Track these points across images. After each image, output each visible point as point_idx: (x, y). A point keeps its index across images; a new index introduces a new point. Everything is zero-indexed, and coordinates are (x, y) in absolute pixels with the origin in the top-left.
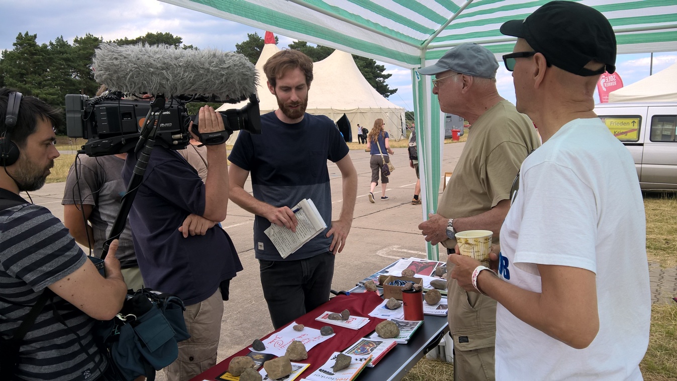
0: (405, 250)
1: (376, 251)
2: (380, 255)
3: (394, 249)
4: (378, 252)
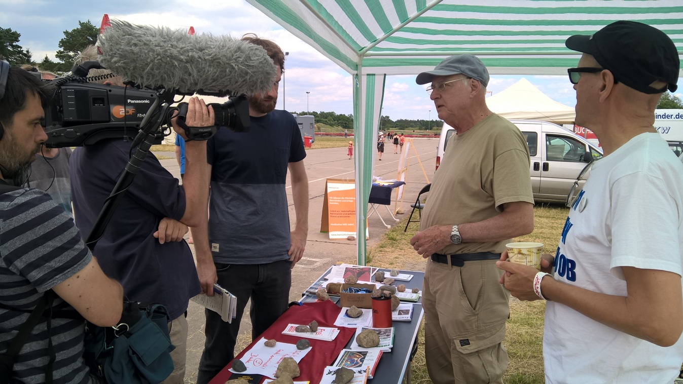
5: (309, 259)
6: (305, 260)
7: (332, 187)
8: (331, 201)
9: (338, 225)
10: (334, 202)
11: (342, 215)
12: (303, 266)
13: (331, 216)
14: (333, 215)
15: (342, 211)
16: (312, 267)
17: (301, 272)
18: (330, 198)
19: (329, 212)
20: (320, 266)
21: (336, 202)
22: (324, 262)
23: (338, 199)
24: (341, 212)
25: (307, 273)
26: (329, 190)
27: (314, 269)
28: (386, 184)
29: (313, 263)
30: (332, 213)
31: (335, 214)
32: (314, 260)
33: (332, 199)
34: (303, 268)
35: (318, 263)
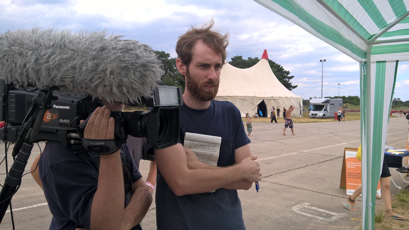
0: (315, 208)
1: (291, 206)
2: (295, 211)
3: (306, 206)
4: (293, 208)
5: (327, 212)
6: (324, 213)
7: (349, 154)
8: (348, 165)
9: (354, 184)
10: (352, 166)
11: (358, 177)
12: (322, 218)
13: (348, 177)
14: (350, 176)
15: (358, 174)
16: (329, 220)
17: (320, 224)
18: (348, 163)
19: (347, 174)
20: (336, 221)
21: (353, 166)
22: (341, 217)
23: (354, 164)
24: (356, 174)
25: (324, 226)
26: (347, 157)
27: (330, 223)
28: (397, 153)
29: (330, 216)
30: (349, 174)
31: (352, 176)
32: (332, 213)
33: (349, 164)
34: (322, 220)
35: (335, 217)
